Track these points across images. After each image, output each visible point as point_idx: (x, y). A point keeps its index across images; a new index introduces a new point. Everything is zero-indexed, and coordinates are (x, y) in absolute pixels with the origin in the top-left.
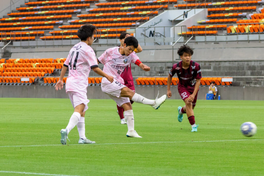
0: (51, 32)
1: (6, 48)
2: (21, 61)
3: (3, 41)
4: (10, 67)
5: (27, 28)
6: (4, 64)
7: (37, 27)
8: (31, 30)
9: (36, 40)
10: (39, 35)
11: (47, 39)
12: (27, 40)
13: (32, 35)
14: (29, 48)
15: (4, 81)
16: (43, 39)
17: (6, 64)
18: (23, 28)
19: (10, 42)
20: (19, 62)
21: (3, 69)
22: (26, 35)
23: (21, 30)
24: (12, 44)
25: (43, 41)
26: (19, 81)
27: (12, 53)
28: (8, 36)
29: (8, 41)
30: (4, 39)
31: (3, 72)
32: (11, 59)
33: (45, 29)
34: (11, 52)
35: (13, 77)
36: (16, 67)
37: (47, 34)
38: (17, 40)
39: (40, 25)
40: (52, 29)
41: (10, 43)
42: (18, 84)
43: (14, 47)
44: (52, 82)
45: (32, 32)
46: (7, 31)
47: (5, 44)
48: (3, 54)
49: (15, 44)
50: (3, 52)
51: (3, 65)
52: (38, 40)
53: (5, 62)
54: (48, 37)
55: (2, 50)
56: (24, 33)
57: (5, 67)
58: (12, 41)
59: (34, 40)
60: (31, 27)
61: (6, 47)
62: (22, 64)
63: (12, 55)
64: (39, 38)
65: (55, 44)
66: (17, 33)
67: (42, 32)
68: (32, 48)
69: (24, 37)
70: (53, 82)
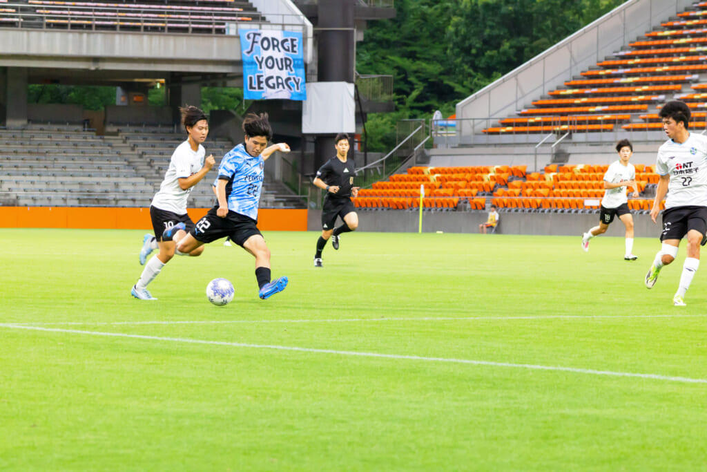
0: (643, 115)
1: (559, 146)
2: (587, 170)
3: (554, 132)
4: (566, 179)
5: (599, 108)
6: (555, 174)
7: (617, 107)
8: (606, 112)
9: (615, 130)
10: (621, 121)
11: (635, 130)
12: (598, 131)
13: (607, 122)
14: (602, 145)
15: (553, 205)
16: (628, 130)
17: (559, 175)
18: (591, 109)
19: (567, 134)
20: (582, 171)
21: (554, 184)
22: (597, 122)
23: (588, 113)
24: (570, 137)
25: (628, 133)
26: (580, 206)
27: (569, 154)
28: (564, 123)
29: (563, 132)
30: (557, 128)
31: (553, 189)
32: (568, 165)
33: (633, 111)
34: (569, 152)
35: (570, 199)
36: (577, 179)
37: (634, 120)
38: (579, 131)
39: (624, 103)
40: (645, 111)
41: (567, 137)
42: (580, 211)
43: (575, 143)
44: (641, 208)
45: (607, 116)
46: (562, 114)
47: (558, 138)
48: (554, 156)
49: (577, 137)
50: (554, 152)
51: (554, 176)
52: (619, 130)
53: (558, 170)
54: (638, 126)
55: (552, 148)
56: (593, 117)
57: (557, 179)
58: (571, 133)
59: (611, 130)
60: (606, 108)
61: (560, 143)
62: (587, 174)
63: (571, 158)
64: (620, 128)
65: (649, 139)
66: (581, 117)
67: (627, 116)
68: (608, 145)
69: (593, 125)
70: (643, 209)
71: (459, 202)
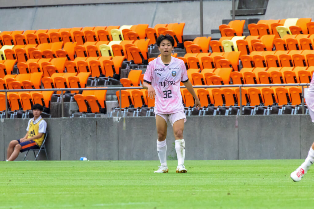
71: (54, 99)
